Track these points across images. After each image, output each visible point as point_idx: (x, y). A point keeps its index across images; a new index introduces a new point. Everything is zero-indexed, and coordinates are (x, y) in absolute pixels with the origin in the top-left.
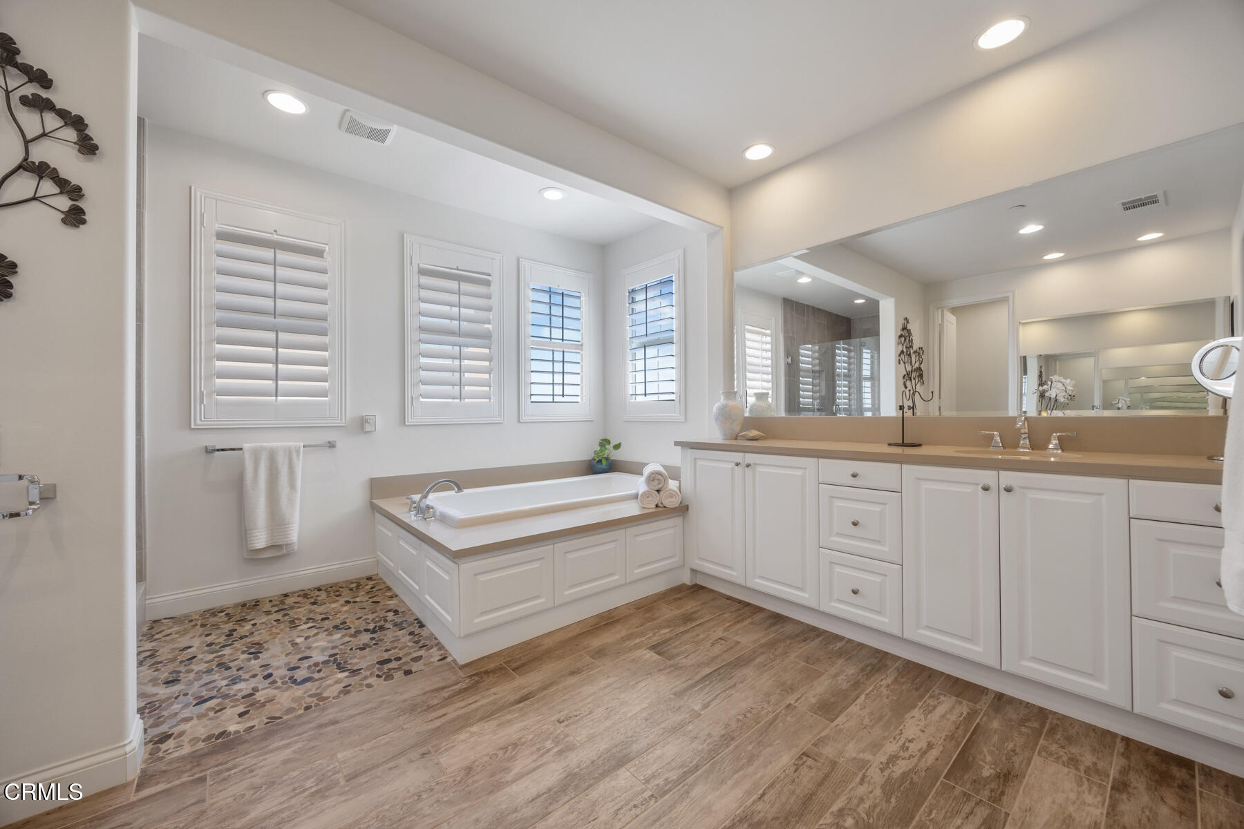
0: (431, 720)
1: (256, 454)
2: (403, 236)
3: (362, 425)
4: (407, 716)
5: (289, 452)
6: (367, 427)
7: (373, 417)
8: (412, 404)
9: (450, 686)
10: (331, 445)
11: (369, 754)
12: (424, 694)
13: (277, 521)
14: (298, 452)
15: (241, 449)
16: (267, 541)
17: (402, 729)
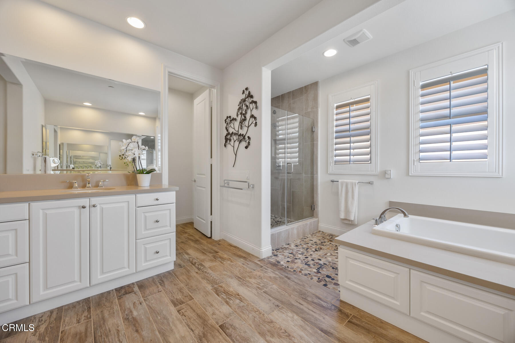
0: (297, 302)
1: (342, 184)
2: (409, 72)
3: (384, 175)
4: (298, 294)
5: (352, 184)
6: (387, 176)
7: (389, 171)
8: (414, 164)
9: (322, 300)
10: (370, 183)
11: (276, 292)
12: (313, 294)
13: (347, 211)
14: (355, 184)
15: (338, 181)
16: (344, 217)
17: (290, 296)
